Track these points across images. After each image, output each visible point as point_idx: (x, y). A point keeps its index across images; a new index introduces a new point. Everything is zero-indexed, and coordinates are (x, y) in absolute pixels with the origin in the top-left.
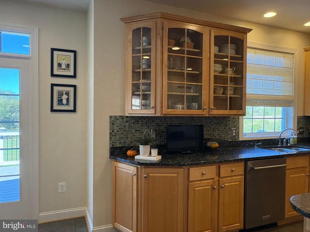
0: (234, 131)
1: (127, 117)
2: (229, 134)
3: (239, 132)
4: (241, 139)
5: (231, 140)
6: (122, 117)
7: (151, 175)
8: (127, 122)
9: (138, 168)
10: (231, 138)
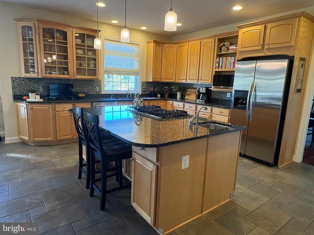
0: (98, 89)
1: (23, 78)
2: (95, 90)
3: (101, 89)
4: (102, 93)
5: (96, 93)
6: (20, 78)
7: (34, 108)
8: (23, 81)
9: (27, 104)
10: (96, 92)
